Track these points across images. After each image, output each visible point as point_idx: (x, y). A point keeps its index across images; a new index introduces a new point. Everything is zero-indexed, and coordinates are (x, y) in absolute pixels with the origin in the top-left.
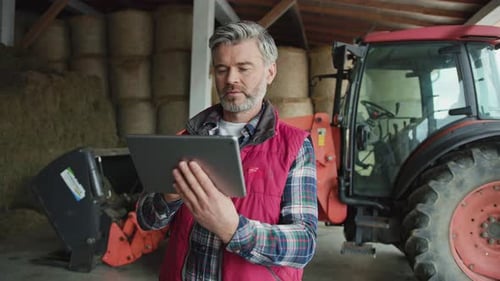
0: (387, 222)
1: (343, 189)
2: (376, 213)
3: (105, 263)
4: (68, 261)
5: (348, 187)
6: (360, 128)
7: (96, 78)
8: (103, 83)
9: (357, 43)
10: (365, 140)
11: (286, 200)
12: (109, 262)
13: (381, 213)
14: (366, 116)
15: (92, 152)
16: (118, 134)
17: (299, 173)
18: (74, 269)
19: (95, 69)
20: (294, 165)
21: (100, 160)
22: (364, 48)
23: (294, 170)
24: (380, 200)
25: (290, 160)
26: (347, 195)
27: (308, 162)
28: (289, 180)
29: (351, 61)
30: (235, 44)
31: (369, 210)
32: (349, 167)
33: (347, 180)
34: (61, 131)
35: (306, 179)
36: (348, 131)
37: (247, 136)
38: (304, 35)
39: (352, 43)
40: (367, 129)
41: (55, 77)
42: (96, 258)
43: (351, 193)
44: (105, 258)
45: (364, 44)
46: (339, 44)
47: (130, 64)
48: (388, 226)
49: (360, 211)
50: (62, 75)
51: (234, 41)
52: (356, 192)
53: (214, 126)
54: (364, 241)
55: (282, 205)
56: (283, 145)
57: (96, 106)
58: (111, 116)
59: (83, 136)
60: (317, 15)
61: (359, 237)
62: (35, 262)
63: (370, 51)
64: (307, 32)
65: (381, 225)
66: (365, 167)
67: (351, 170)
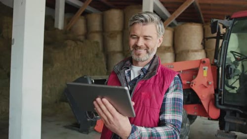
0: (245, 121)
1: (218, 100)
2: (238, 115)
3: (95, 130)
4: (79, 127)
5: (220, 100)
6: (228, 67)
7: (97, 43)
8: (101, 45)
9: (227, 19)
10: (231, 73)
11: (162, 111)
12: (97, 130)
13: (241, 115)
14: (233, 60)
15: (90, 78)
16: (107, 68)
17: (170, 96)
18: (81, 132)
19: (97, 38)
20: (167, 91)
21: (93, 81)
22: (231, 22)
23: (168, 94)
24: (241, 108)
25: (165, 88)
26: (220, 104)
27: (176, 89)
28: (165, 100)
29: (225, 29)
30: (144, 25)
31: (234, 113)
32: (221, 88)
33: (220, 95)
34: (81, 67)
35: (174, 99)
36: (220, 68)
37: (142, 74)
38: (202, 16)
39: (223, 19)
40: (233, 67)
41: (79, 43)
42: (91, 128)
43: (222, 103)
44: (95, 128)
45: (231, 19)
46: (215, 20)
47: (113, 35)
48: (245, 123)
49: (228, 113)
50: (82, 42)
51: (144, 23)
52: (225, 102)
53: (128, 68)
54: (230, 130)
55: (160, 114)
56: (162, 79)
57: (97, 55)
58: (103, 59)
59: (91, 70)
60: (209, 5)
61: (227, 128)
62: (66, 127)
63: (235, 23)
64: (203, 14)
65: (241, 122)
66: (233, 88)
67: (222, 90)
